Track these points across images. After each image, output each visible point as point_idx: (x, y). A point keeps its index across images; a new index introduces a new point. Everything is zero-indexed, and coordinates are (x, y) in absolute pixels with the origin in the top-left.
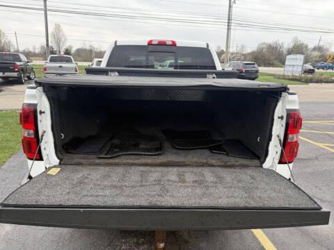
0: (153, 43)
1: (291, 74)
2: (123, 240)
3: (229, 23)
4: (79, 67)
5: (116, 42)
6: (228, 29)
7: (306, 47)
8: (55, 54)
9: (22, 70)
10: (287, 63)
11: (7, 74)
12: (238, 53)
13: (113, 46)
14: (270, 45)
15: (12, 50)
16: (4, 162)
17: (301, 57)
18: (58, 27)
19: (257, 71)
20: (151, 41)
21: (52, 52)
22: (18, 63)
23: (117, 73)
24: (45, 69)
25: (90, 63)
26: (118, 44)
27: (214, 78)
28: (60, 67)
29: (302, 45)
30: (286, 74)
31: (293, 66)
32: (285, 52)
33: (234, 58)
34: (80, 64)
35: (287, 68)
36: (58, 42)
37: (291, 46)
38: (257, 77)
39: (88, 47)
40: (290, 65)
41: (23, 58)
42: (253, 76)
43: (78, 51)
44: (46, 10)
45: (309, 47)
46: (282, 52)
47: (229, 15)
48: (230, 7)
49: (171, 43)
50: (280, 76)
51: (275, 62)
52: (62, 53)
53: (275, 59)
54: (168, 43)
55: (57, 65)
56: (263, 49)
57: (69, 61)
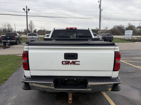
0: (68, 28)
1: (127, 38)
2: (57, 102)
3: (100, 18)
4: (39, 37)
5: (54, 29)
6: (100, 21)
7: (134, 27)
8: (30, 32)
9: (18, 39)
10: (125, 34)
11: (12, 41)
12: (105, 30)
13: (54, 30)
14: (118, 26)
15: (13, 31)
16: (12, 74)
17: (131, 31)
18: (31, 22)
19: (113, 37)
20: (67, 28)
21: (29, 32)
22: (16, 37)
23: (55, 40)
24: (26, 39)
25: (44, 36)
26: (55, 29)
27: (91, 41)
28: (32, 37)
29: (132, 26)
30: (125, 38)
31: (128, 35)
32: (125, 29)
33: (103, 32)
34: (40, 36)
35: (126, 36)
36: (31, 28)
37: (128, 26)
38: (113, 40)
39: (43, 30)
40: (127, 35)
41: (18, 34)
42: (111, 40)
43: (39, 31)
44: (27, 16)
45: (136, 27)
46: (124, 29)
47: (100, 15)
48: (100, 12)
49: (75, 28)
50: (123, 39)
51: (121, 33)
52: (33, 32)
53: (121, 32)
54: (73, 28)
55: (31, 37)
56: (115, 28)
57: (36, 35)
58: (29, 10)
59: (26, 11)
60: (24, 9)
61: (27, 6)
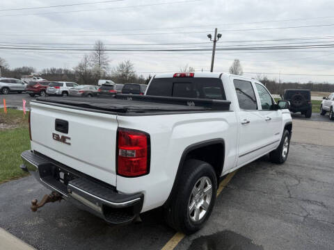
58: (219, 36)
59: (213, 39)
60: (210, 36)
61: (216, 29)
